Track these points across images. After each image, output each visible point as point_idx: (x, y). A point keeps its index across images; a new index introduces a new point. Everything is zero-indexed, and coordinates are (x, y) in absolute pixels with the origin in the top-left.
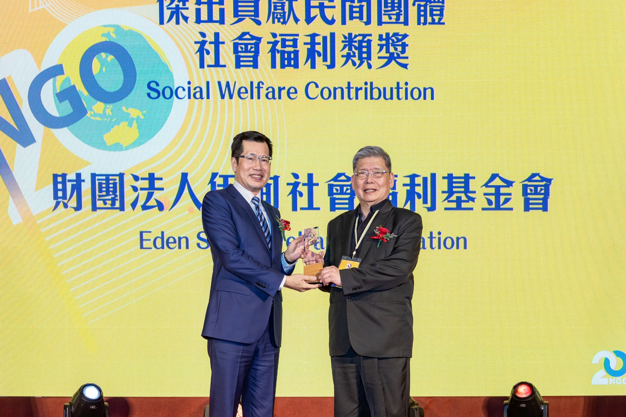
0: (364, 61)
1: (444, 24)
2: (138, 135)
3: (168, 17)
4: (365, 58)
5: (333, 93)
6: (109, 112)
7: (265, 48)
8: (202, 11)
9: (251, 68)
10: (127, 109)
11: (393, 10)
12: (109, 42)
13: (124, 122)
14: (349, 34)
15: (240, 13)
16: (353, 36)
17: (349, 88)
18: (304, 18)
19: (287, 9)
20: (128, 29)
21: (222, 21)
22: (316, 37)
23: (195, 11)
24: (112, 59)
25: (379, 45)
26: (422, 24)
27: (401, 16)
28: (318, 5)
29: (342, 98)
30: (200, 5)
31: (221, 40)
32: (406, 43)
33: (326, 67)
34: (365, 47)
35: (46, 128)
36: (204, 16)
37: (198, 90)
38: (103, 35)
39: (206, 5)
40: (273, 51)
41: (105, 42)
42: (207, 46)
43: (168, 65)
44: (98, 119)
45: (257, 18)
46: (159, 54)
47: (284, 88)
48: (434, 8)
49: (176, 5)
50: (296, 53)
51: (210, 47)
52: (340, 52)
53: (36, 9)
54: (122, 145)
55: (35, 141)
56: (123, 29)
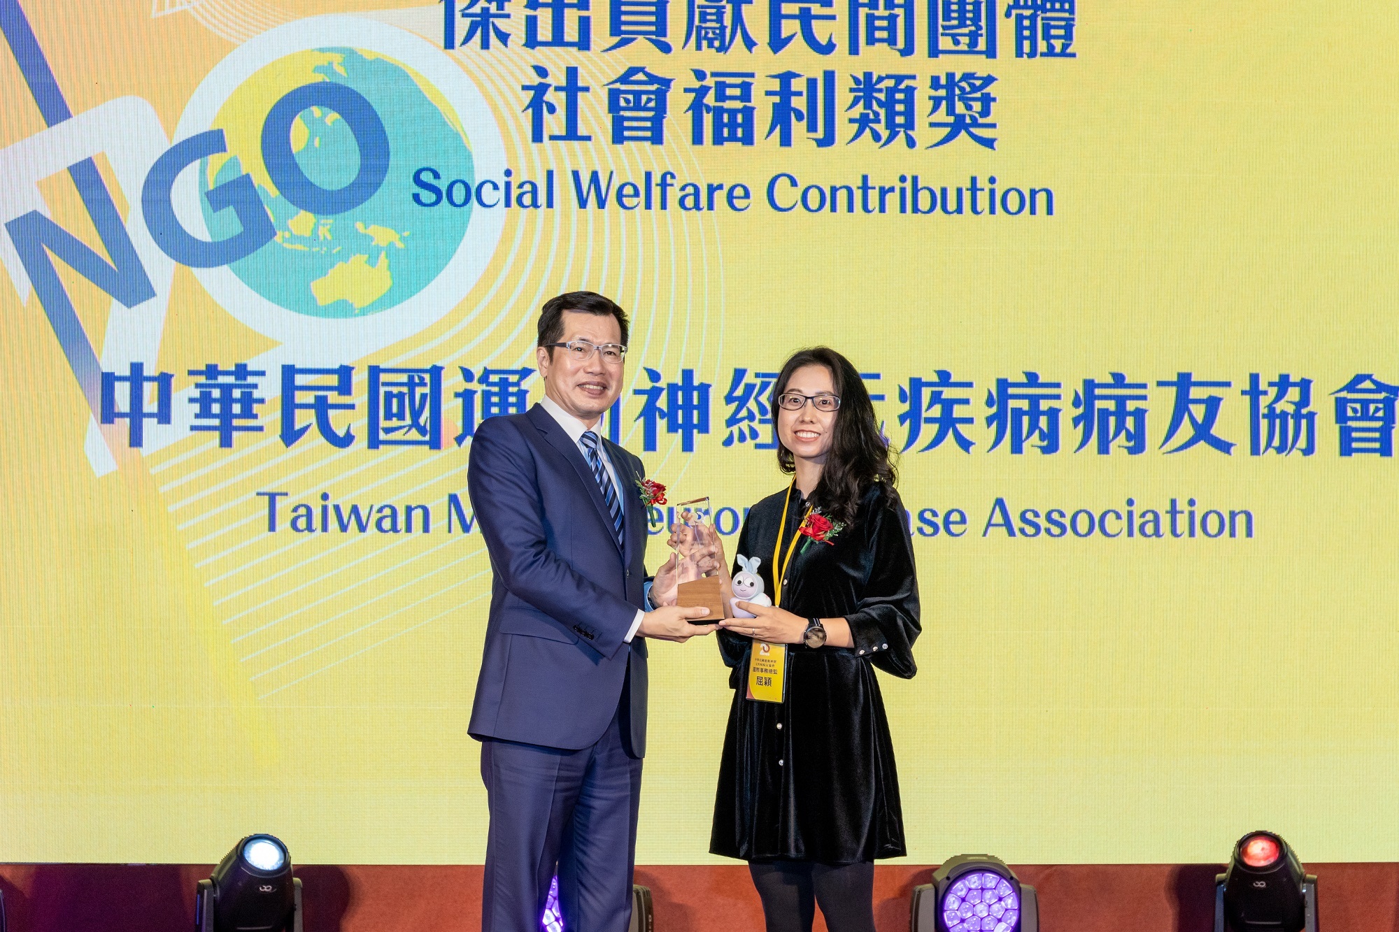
0: (899, 132)
1: (1073, 55)
2: (388, 283)
3: (465, 33)
4: (900, 126)
5: (828, 199)
6: (324, 232)
7: (678, 102)
8: (539, 23)
9: (647, 144)
10: (366, 228)
11: (962, 24)
12: (330, 83)
13: (358, 255)
14: (865, 74)
15: (624, 28)
16: (875, 79)
17: (865, 188)
18: (768, 40)
19: (728, 20)
20: (373, 58)
21: (584, 43)
22: (793, 80)
23: (523, 22)
24: (337, 120)
25: (930, 98)
26: (1025, 56)
27: (980, 38)
28: (797, 12)
29: (851, 209)
30: (535, 9)
31: (580, 84)
32: (992, 96)
33: (814, 144)
34: (900, 102)
35: (180, 265)
36: (545, 33)
37: (528, 187)
38: (318, 69)
39: (550, 10)
40: (697, 108)
41: (321, 83)
42: (550, 96)
43: (462, 134)
44: (299, 247)
45: (662, 39)
46: (442, 111)
47: (720, 187)
48: (1053, 23)
49: (482, 8)
50: (748, 113)
51: (557, 99)
52: (846, 111)
53: (168, 11)
54: (352, 305)
55: (154, 294)
56: (361, 56)
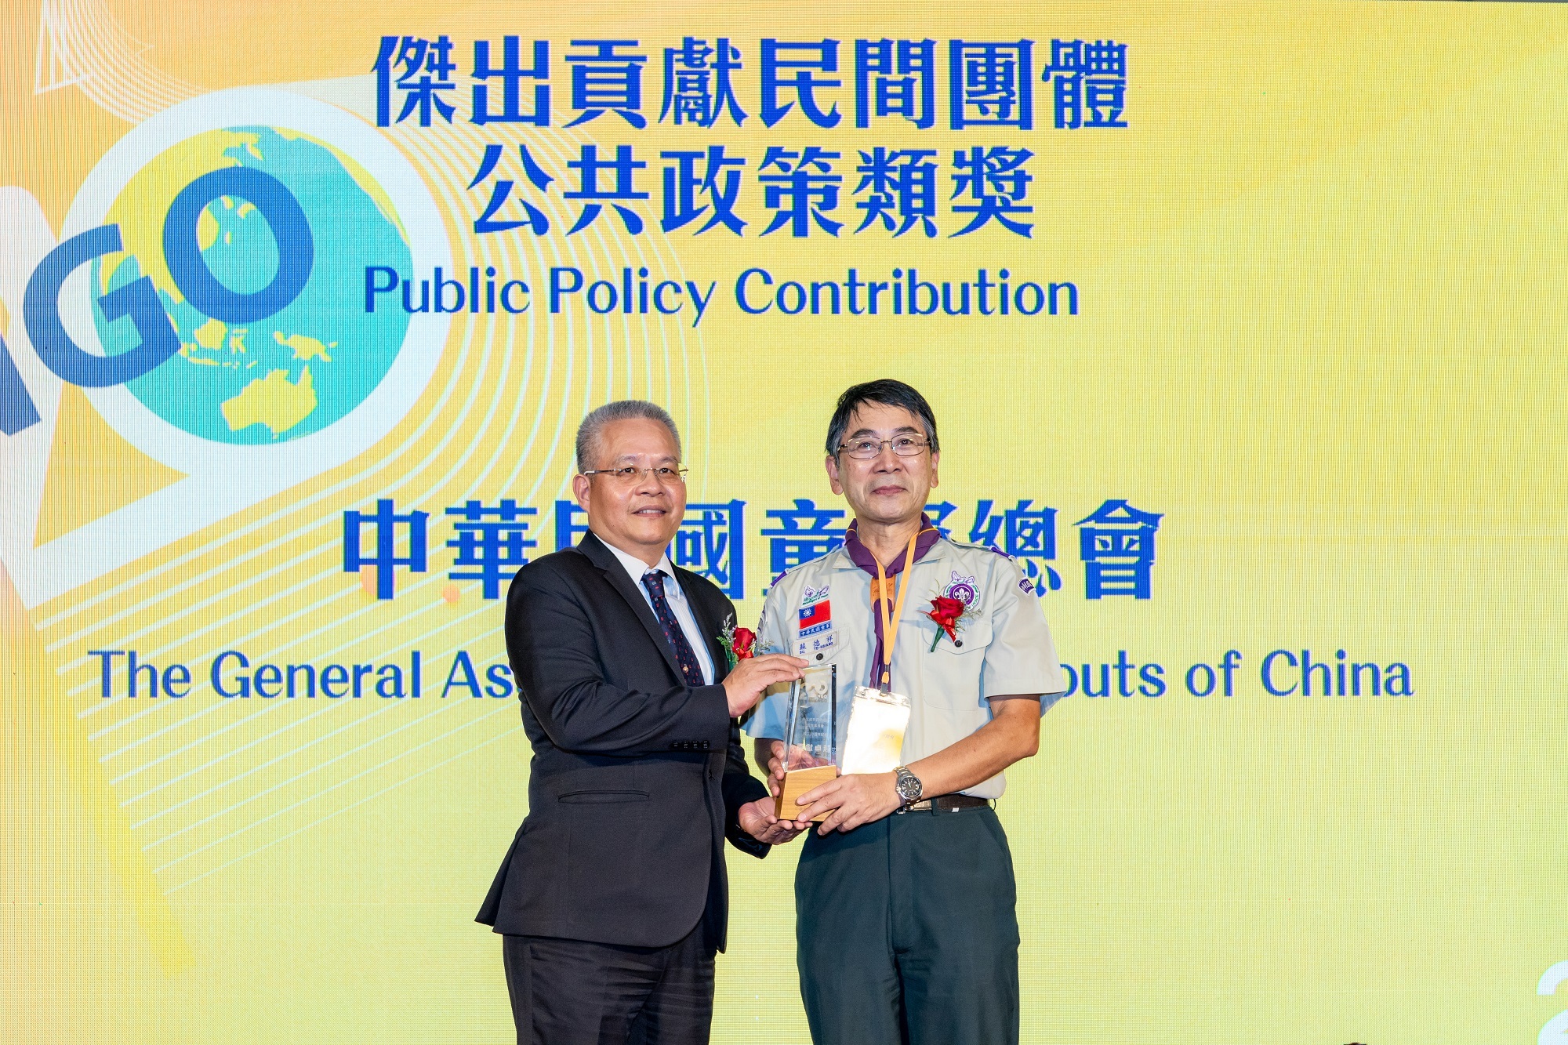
0: (916, 218)
1: (1124, 124)
2: (312, 403)
3: (401, 107)
4: (918, 210)
6: (237, 344)
8: (489, 94)
10: (286, 338)
11: (991, 90)
12: (243, 168)
13: (276, 370)
14: (876, 149)
15: (589, 99)
16: (887, 156)
18: (760, 112)
19: (712, 88)
20: (294, 138)
21: (542, 118)
23: (471, 94)
24: (251, 212)
25: (954, 177)
26: (1066, 126)
27: (1012, 106)
28: (794, 78)
30: (484, 77)
32: (1027, 174)
34: (917, 182)
35: (68, 384)
36: (496, 104)
38: (228, 152)
39: (501, 79)
41: (232, 168)
43: (398, 226)
45: (635, 111)
46: (374, 200)
48: (1099, 87)
49: (422, 78)
52: (854, 193)
53: (53, 86)
54: (270, 429)
55: (39, 420)
56: (280, 136)
